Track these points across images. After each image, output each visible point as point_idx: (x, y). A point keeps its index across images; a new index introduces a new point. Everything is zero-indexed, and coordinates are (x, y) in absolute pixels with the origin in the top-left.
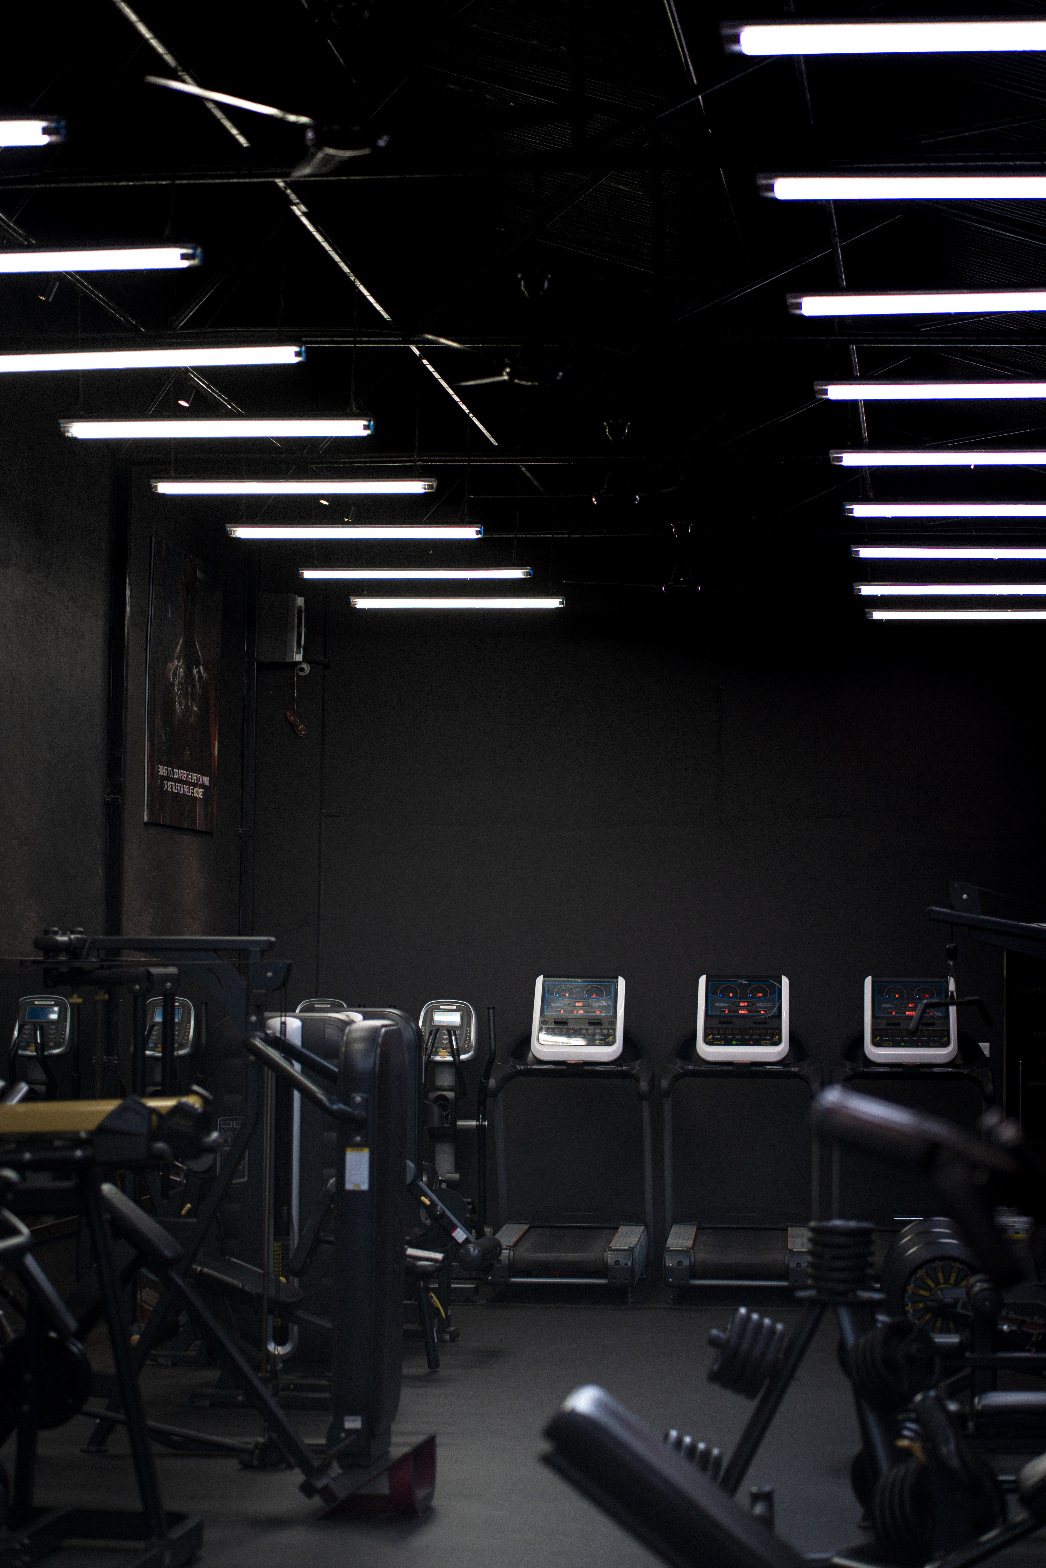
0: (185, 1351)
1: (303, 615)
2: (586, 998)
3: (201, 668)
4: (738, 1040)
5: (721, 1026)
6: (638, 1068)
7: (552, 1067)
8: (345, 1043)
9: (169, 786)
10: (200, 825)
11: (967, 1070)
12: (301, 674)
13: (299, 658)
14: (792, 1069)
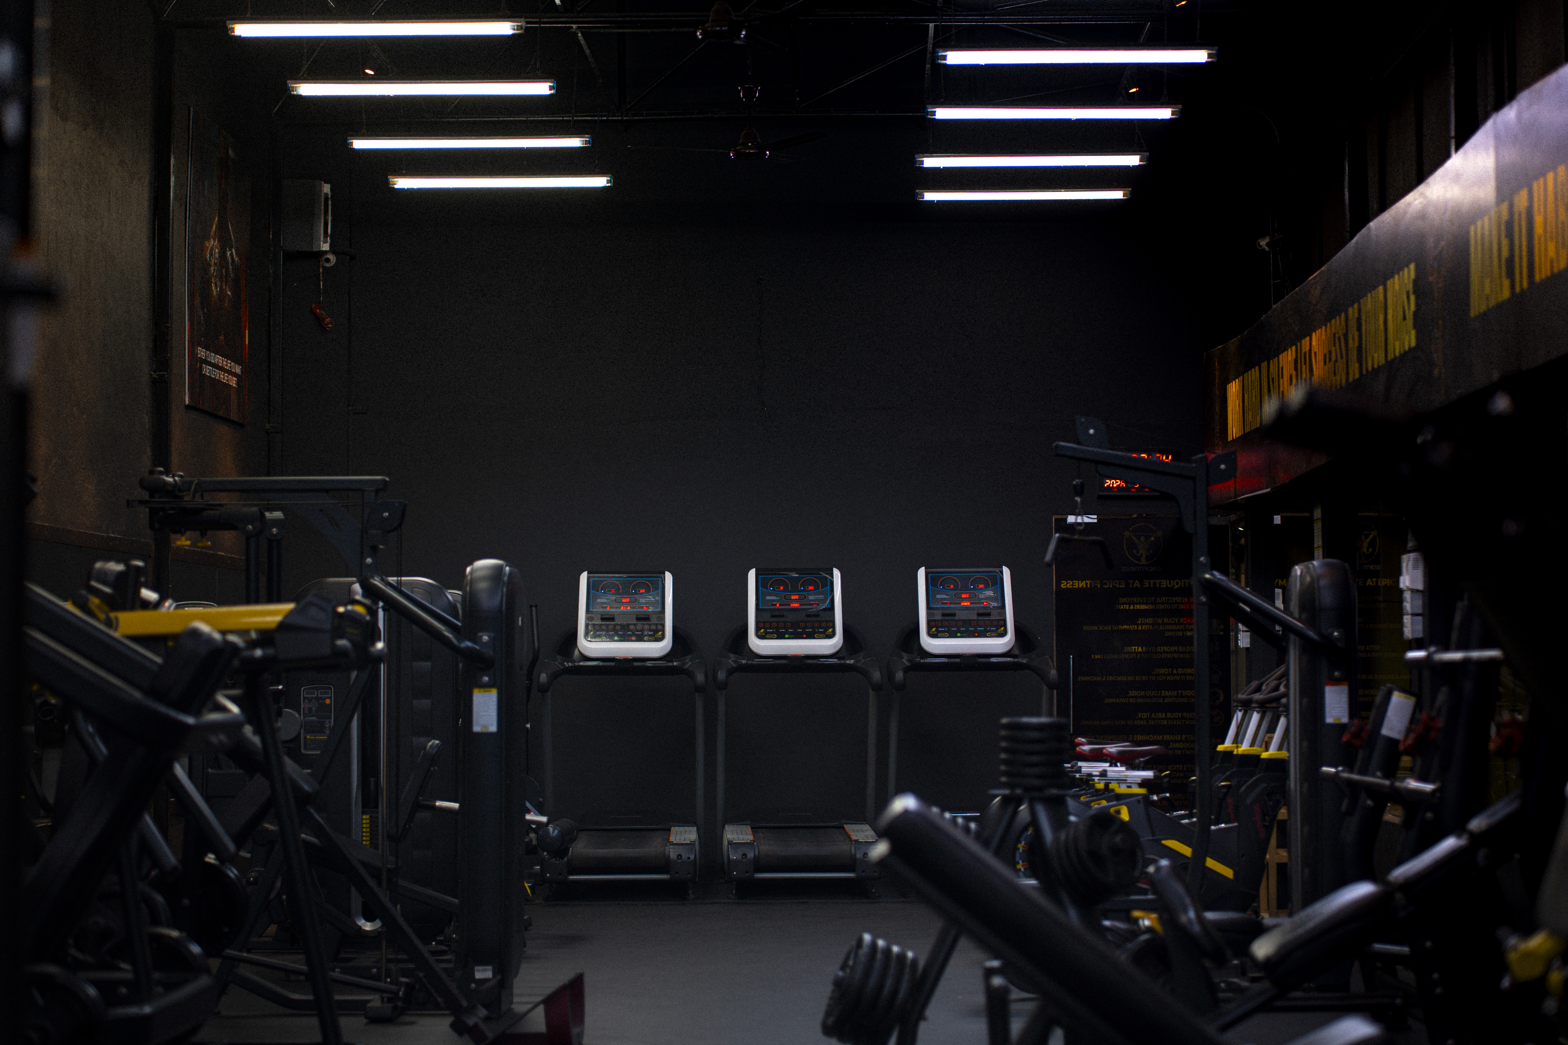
0: (259, 938)
1: (330, 202)
2: (633, 594)
3: (234, 251)
4: (791, 633)
5: (772, 620)
6: (690, 663)
7: (601, 664)
8: (469, 582)
9: (207, 370)
10: (234, 416)
11: (1026, 660)
12: (327, 265)
13: (326, 247)
14: (848, 662)
